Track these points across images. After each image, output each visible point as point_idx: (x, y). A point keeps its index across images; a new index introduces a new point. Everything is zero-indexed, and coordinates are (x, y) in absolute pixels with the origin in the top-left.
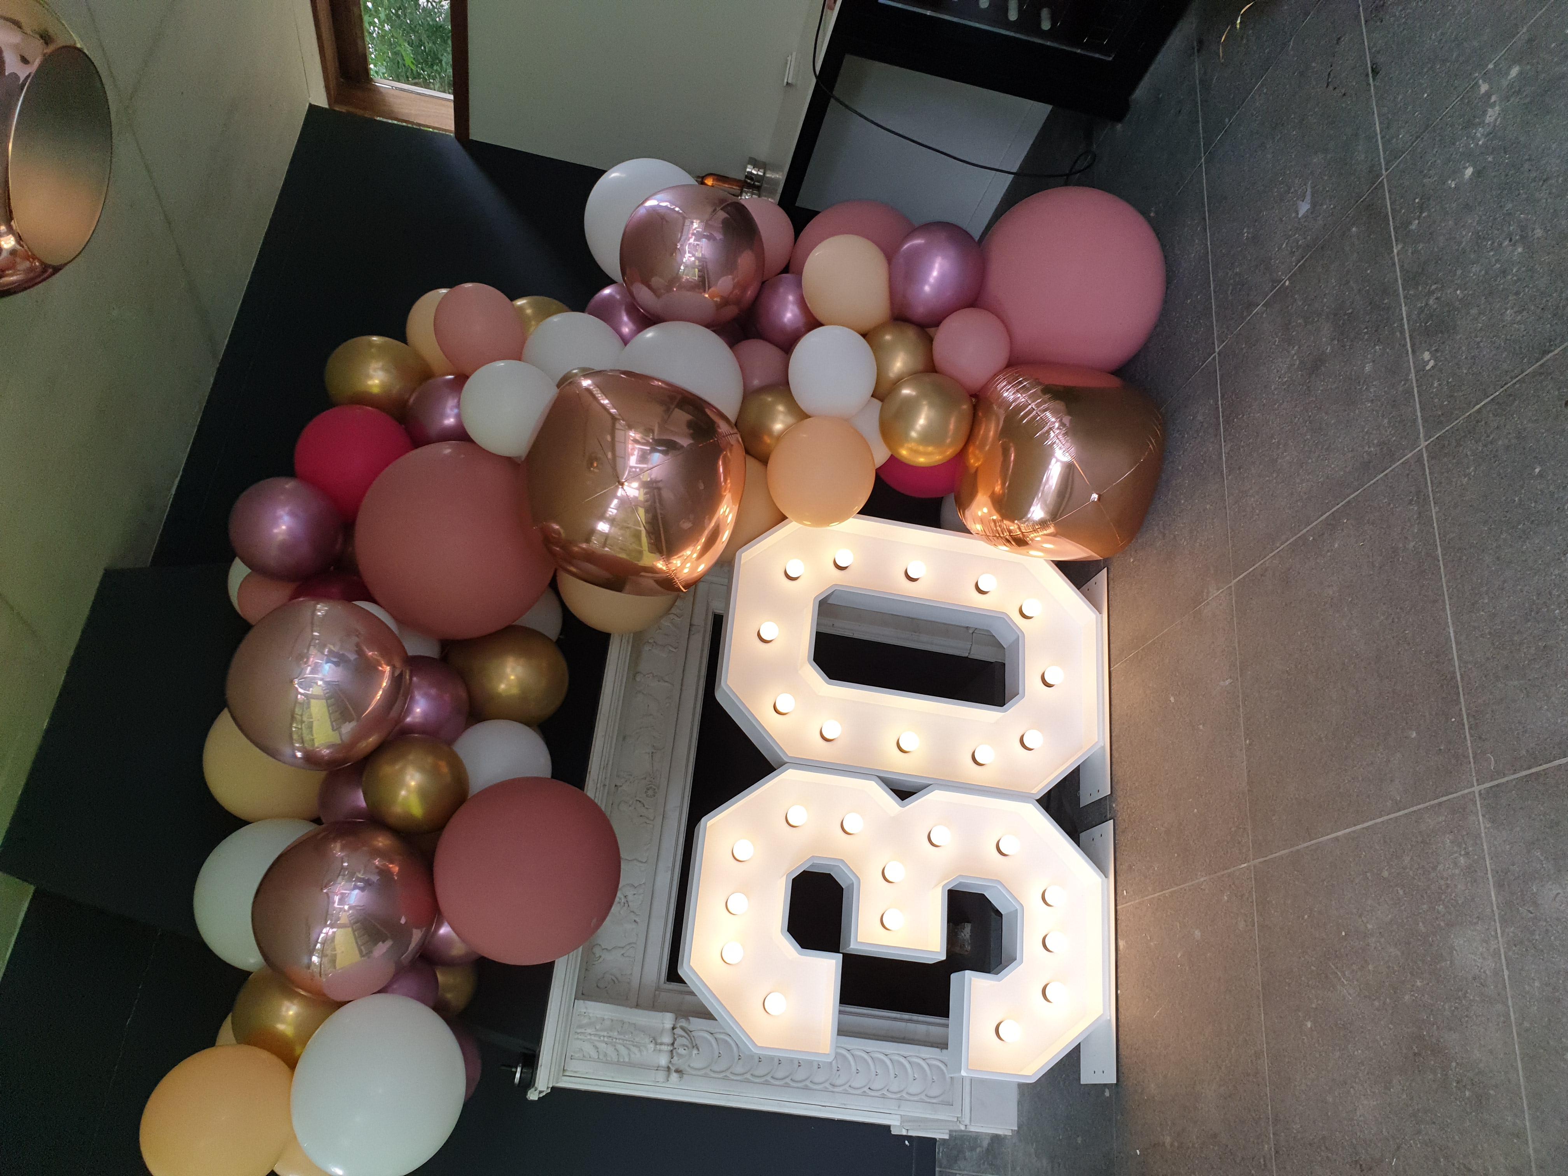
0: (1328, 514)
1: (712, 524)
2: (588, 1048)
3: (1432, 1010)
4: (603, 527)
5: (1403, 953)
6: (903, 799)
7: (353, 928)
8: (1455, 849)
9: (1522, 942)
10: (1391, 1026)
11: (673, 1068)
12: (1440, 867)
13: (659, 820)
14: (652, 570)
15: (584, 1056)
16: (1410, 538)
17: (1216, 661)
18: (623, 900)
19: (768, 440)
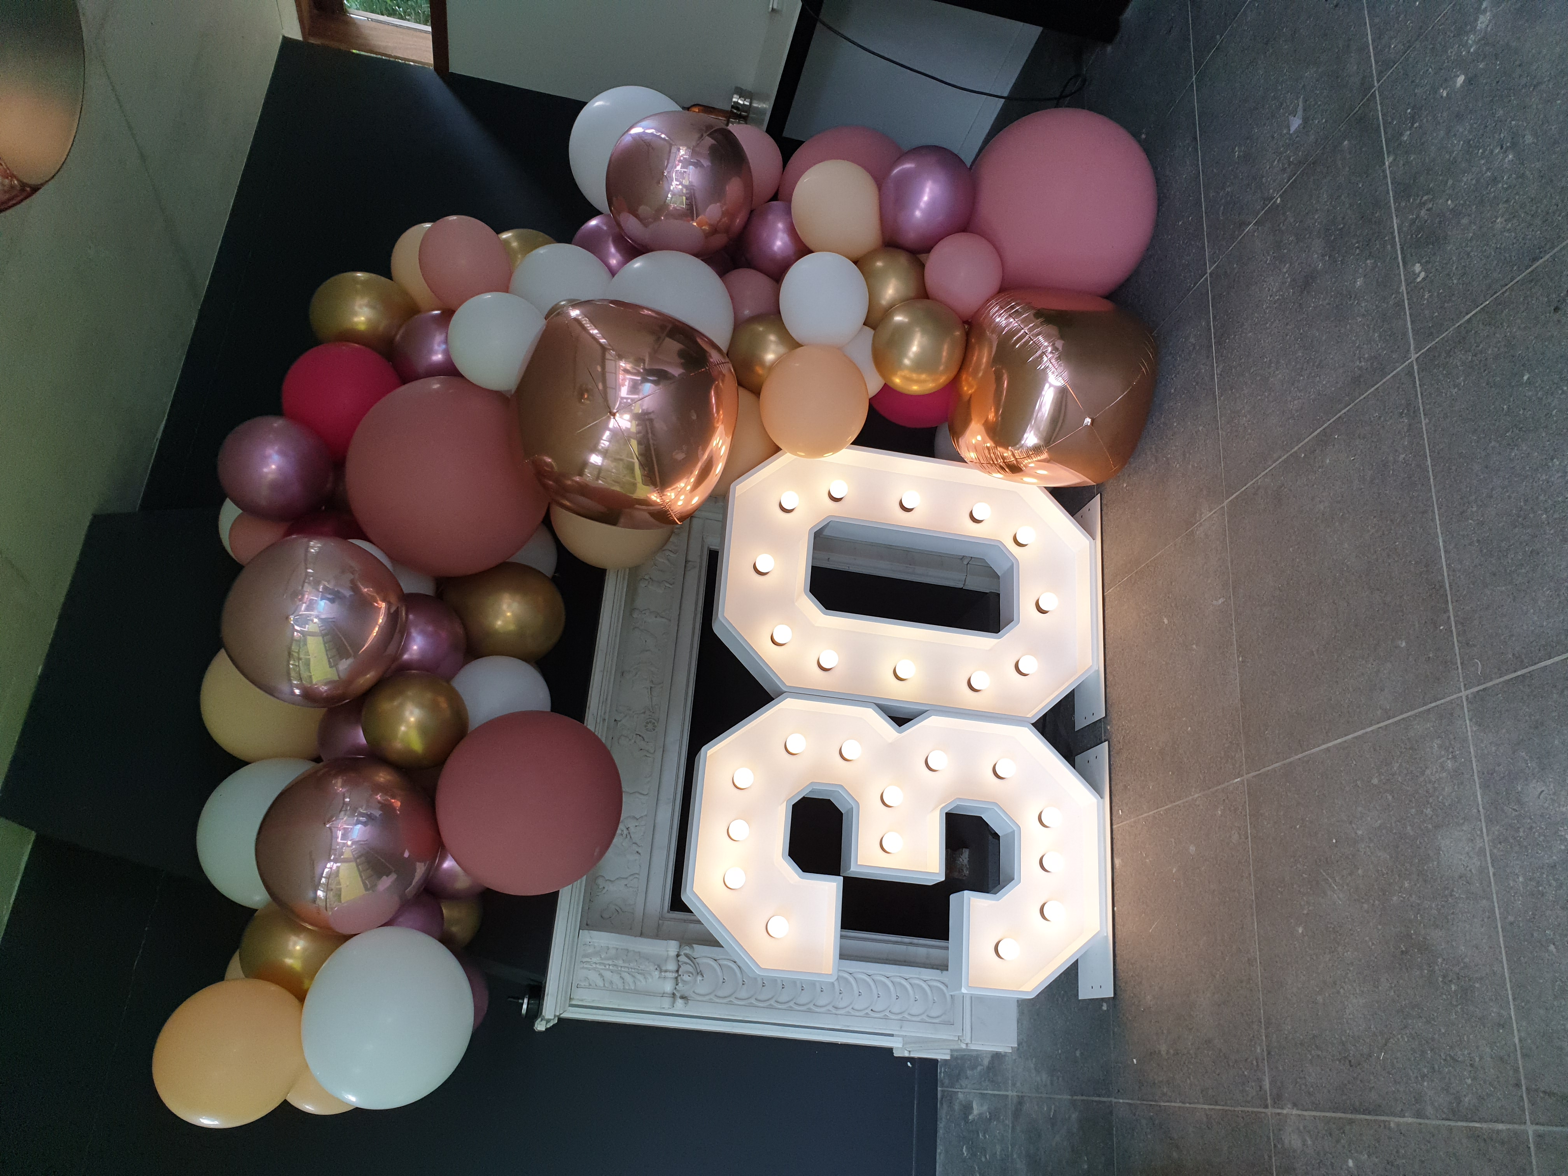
0: (1319, 431)
1: (706, 456)
2: (593, 976)
3: (1419, 910)
4: (595, 459)
5: (1391, 857)
6: (900, 725)
7: (356, 862)
8: (1443, 753)
9: (1506, 840)
10: (1380, 927)
11: (678, 995)
12: (1428, 772)
13: (659, 754)
14: (646, 502)
15: (590, 985)
16: (1401, 450)
17: (1209, 581)
18: (625, 832)
19: (759, 370)
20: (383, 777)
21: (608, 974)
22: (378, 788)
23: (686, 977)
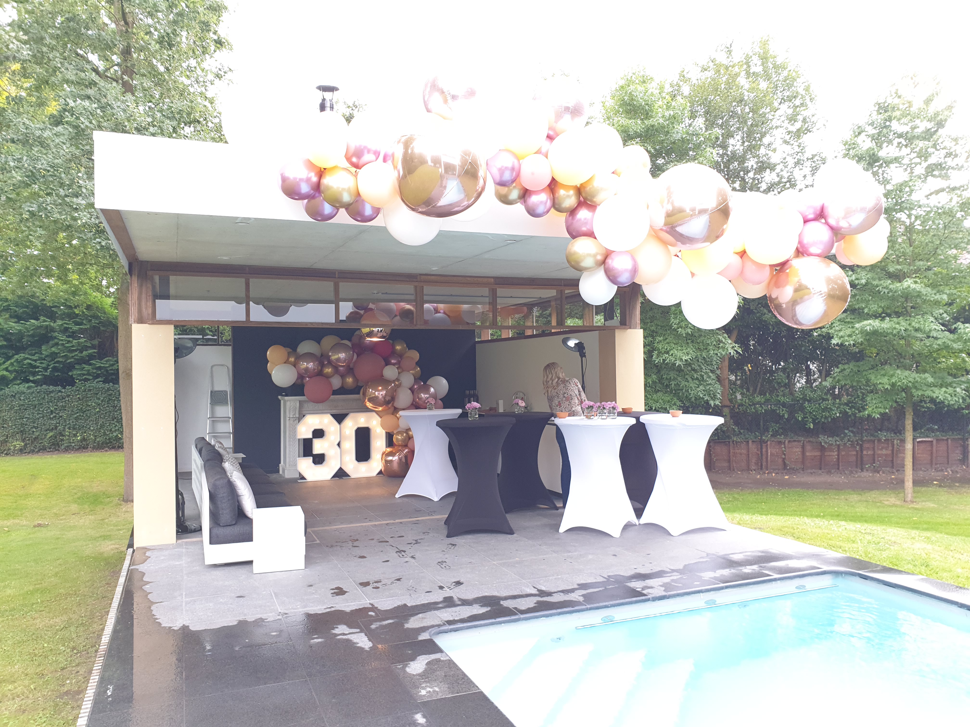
1: (377, 407)
4: (371, 390)
6: (337, 445)
7: (306, 367)
14: (366, 399)
19: (395, 414)
21: (292, 406)
22: (318, 368)
23: (293, 419)
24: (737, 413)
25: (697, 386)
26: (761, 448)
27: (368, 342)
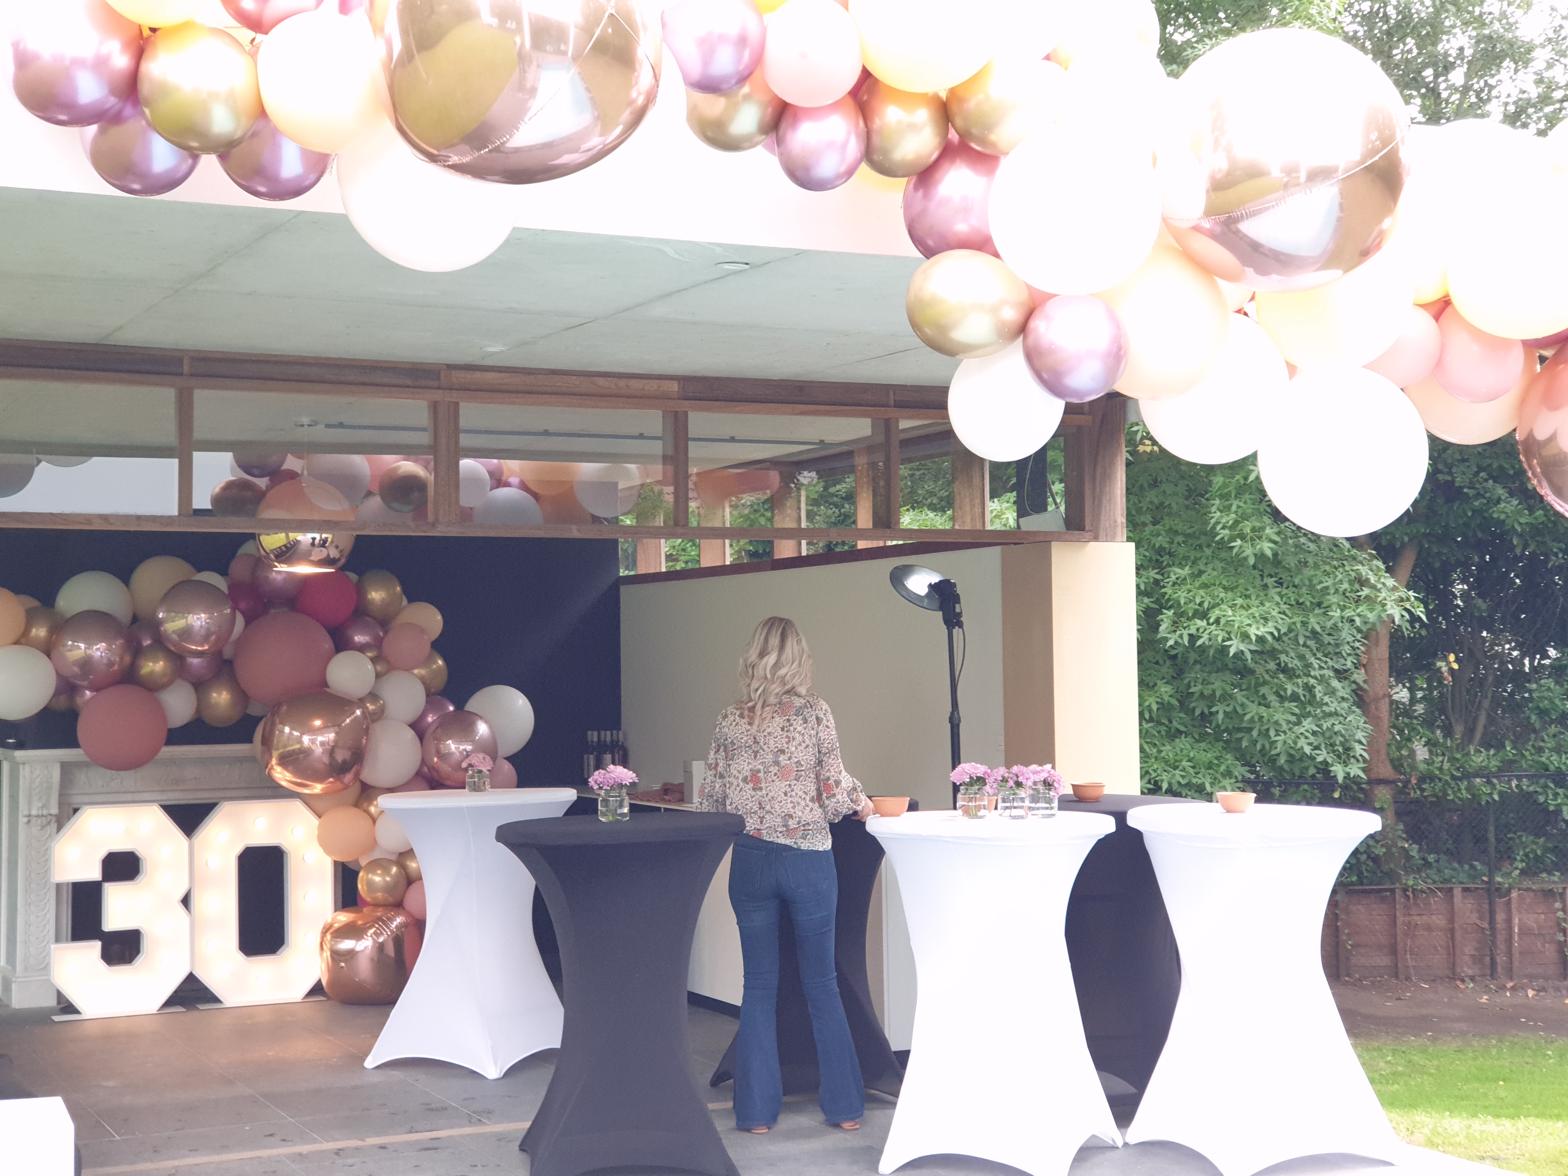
1: (305, 782)
4: (287, 730)
6: (182, 901)
7: (86, 656)
14: (272, 756)
19: (365, 805)
20: (127, 659)
21: (38, 780)
22: (122, 659)
23: (39, 821)
24: (1417, 801)
25: (1293, 719)
26: (1492, 913)
27: (279, 577)
